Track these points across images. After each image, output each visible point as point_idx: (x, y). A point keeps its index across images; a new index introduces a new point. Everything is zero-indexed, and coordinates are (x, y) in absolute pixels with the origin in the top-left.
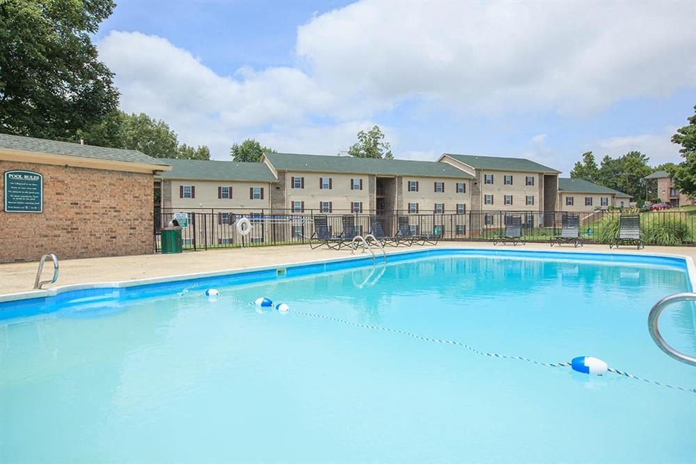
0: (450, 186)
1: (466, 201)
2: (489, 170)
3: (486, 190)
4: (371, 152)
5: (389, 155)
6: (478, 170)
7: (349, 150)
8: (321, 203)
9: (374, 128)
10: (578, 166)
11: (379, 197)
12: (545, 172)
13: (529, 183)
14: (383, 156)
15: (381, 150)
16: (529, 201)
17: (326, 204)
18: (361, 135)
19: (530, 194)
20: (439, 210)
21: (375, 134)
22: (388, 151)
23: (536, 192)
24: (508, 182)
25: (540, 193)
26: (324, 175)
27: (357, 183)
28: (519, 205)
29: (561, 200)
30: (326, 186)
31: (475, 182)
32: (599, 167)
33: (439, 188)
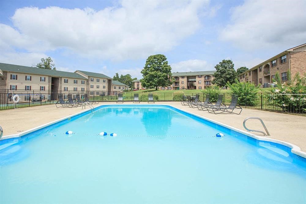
0: (79, 81)
1: (84, 86)
2: (93, 77)
3: (91, 83)
4: (47, 67)
5: (55, 68)
6: (89, 77)
7: (37, 65)
8: (26, 86)
9: (49, 58)
10: (114, 77)
11: (52, 84)
12: (109, 78)
13: (104, 82)
14: (52, 69)
15: (51, 67)
16: (104, 87)
17: (28, 87)
18: (43, 60)
19: (104, 85)
20: (75, 89)
21: (49, 60)
22: (54, 67)
23: (106, 85)
24: (98, 81)
25: (107, 85)
26: (32, 75)
27: (43, 78)
28: (101, 89)
29: (113, 87)
30: (28, 79)
31: (88, 81)
32: (120, 77)
33: (76, 82)
